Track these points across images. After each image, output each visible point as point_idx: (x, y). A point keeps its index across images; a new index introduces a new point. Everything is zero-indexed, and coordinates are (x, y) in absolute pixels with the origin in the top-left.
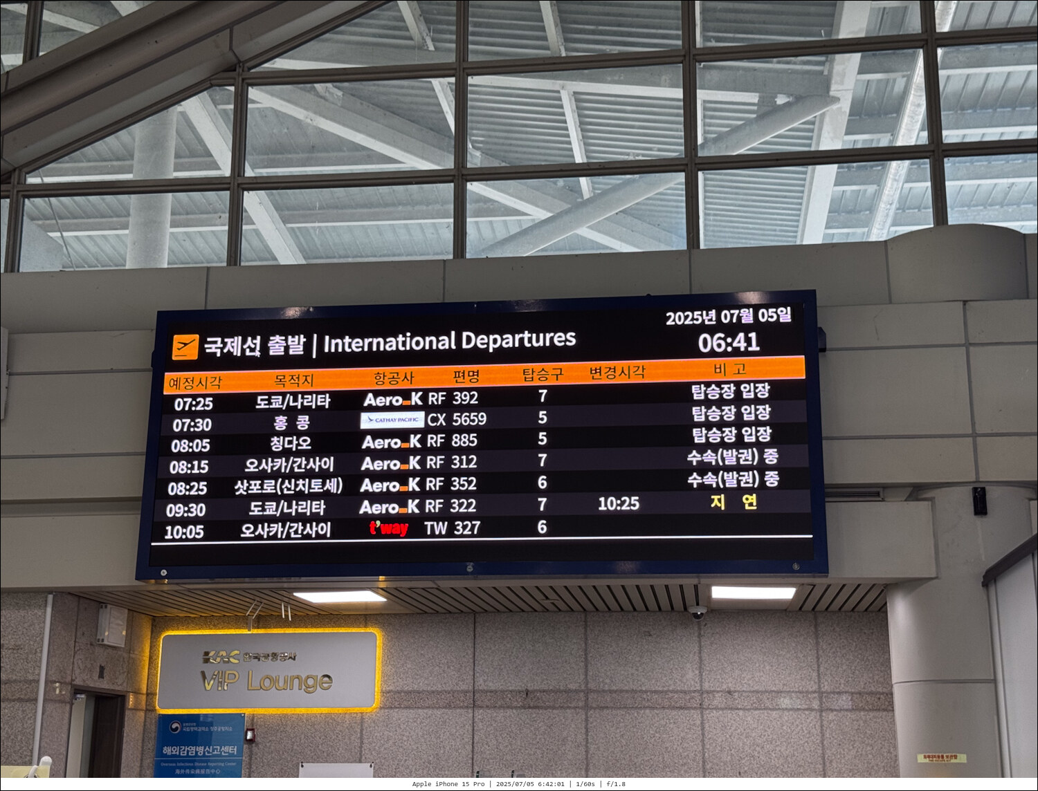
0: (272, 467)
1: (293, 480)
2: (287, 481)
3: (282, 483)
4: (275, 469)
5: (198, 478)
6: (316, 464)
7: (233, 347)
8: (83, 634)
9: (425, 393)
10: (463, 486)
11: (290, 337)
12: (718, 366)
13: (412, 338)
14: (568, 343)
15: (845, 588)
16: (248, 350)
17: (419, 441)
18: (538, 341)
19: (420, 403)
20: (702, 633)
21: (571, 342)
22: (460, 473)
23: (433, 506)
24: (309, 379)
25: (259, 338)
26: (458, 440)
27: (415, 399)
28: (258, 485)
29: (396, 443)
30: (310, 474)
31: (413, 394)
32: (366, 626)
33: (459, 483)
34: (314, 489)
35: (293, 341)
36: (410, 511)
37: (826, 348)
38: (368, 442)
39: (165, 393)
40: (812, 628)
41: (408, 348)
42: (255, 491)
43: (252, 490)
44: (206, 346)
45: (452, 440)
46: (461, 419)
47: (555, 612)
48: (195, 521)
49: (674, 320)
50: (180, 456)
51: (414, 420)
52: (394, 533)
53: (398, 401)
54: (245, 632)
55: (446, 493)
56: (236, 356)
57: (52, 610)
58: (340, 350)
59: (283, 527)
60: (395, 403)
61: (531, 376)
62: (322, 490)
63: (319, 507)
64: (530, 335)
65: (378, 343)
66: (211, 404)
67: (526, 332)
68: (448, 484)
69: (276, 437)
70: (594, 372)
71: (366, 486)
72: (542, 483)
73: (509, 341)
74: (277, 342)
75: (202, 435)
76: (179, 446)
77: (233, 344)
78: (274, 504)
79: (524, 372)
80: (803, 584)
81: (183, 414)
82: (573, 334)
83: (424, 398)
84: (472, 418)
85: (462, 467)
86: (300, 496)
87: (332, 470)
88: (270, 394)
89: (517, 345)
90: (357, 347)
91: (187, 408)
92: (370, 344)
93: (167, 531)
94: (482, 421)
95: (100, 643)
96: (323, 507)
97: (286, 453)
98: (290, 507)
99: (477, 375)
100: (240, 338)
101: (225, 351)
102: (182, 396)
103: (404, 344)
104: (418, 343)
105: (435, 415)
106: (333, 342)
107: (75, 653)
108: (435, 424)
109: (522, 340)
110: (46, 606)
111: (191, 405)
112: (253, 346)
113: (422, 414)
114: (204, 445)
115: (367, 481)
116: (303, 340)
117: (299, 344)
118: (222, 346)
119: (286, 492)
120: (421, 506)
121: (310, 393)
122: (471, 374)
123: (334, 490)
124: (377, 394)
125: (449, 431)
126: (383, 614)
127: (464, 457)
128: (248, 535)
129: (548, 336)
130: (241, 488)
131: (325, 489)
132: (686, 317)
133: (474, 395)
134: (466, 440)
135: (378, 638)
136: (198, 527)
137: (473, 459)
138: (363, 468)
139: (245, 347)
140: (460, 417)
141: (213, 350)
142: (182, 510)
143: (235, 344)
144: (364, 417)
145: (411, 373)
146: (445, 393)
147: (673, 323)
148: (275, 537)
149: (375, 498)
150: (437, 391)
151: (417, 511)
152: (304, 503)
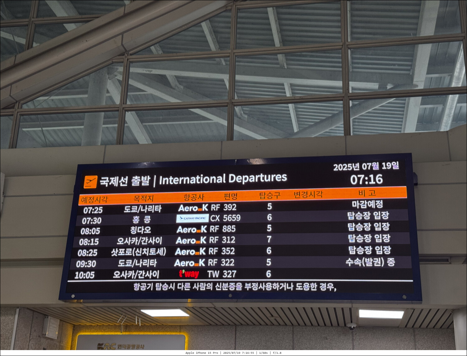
0: (131, 242)
1: (141, 249)
2: (138, 249)
3: (136, 250)
4: (132, 243)
5: (93, 247)
6: (153, 241)
7: (114, 182)
8: (35, 331)
9: (210, 205)
10: (228, 252)
11: (143, 177)
12: (361, 191)
13: (203, 177)
14: (283, 180)
15: (431, 311)
16: (121, 183)
17: (206, 229)
18: (267, 178)
19: (207, 210)
20: (354, 338)
21: (284, 179)
22: (226, 246)
23: (212, 262)
24: (151, 198)
25: (127, 177)
26: (225, 229)
27: (204, 208)
28: (123, 251)
29: (194, 230)
30: (150, 246)
31: (204, 205)
32: (180, 332)
33: (226, 251)
34: (152, 253)
35: (143, 179)
36: (200, 265)
37: (417, 183)
38: (180, 230)
39: (79, 205)
40: (413, 337)
41: (201, 182)
42: (121, 254)
43: (120, 253)
44: (101, 181)
45: (223, 228)
46: (227, 218)
47: (277, 325)
48: (91, 270)
49: (338, 168)
50: (85, 236)
51: (204, 218)
52: (192, 276)
53: (195, 209)
54: (119, 333)
55: (219, 255)
56: (116, 186)
57: (18, 316)
58: (167, 183)
59: (135, 272)
60: (194, 210)
61: (264, 196)
62: (155, 254)
63: (153, 263)
64: (263, 176)
65: (186, 180)
66: (102, 210)
67: (262, 174)
68: (220, 251)
69: (133, 227)
70: (296, 194)
71: (178, 252)
72: (269, 251)
73: (253, 179)
74: (136, 180)
75: (96, 226)
76: (85, 231)
77: (114, 181)
78: (131, 261)
79: (260, 194)
80: (408, 309)
81: (87, 215)
82: (286, 175)
83: (209, 207)
84: (233, 217)
85: (227, 242)
86: (144, 257)
87: (161, 244)
88: (131, 205)
89: (257, 181)
90: (176, 182)
91: (89, 213)
92: (183, 181)
93: (76, 275)
94: (238, 219)
95: (44, 336)
96: (156, 262)
97: (138, 235)
98: (139, 262)
99: (236, 196)
100: (118, 177)
101: (110, 184)
102: (88, 206)
103: (200, 180)
104: (206, 180)
105: (214, 216)
106: (164, 179)
107: (30, 340)
108: (214, 220)
109: (259, 178)
110: (15, 315)
111: (92, 211)
112: (124, 181)
113: (208, 215)
114: (97, 231)
115: (179, 249)
116: (149, 178)
117: (147, 180)
118: (108, 181)
119: (137, 255)
120: (206, 263)
121: (152, 205)
122: (233, 195)
123: (161, 254)
124: (185, 205)
125: (221, 224)
126: (189, 325)
127: (229, 237)
128: (117, 277)
129: (273, 176)
130: (114, 252)
131: (157, 253)
132: (344, 167)
133: (234, 206)
134: (230, 229)
135: (186, 338)
136: (92, 272)
137: (233, 238)
138: (177, 243)
139: (120, 182)
140: (227, 217)
141: (104, 184)
142: (84, 264)
143: (115, 181)
144: (178, 216)
145: (203, 195)
146: (219, 205)
147: (337, 170)
148: (130, 278)
149: (182, 258)
150: (216, 204)
151: (204, 265)
152: (146, 260)
